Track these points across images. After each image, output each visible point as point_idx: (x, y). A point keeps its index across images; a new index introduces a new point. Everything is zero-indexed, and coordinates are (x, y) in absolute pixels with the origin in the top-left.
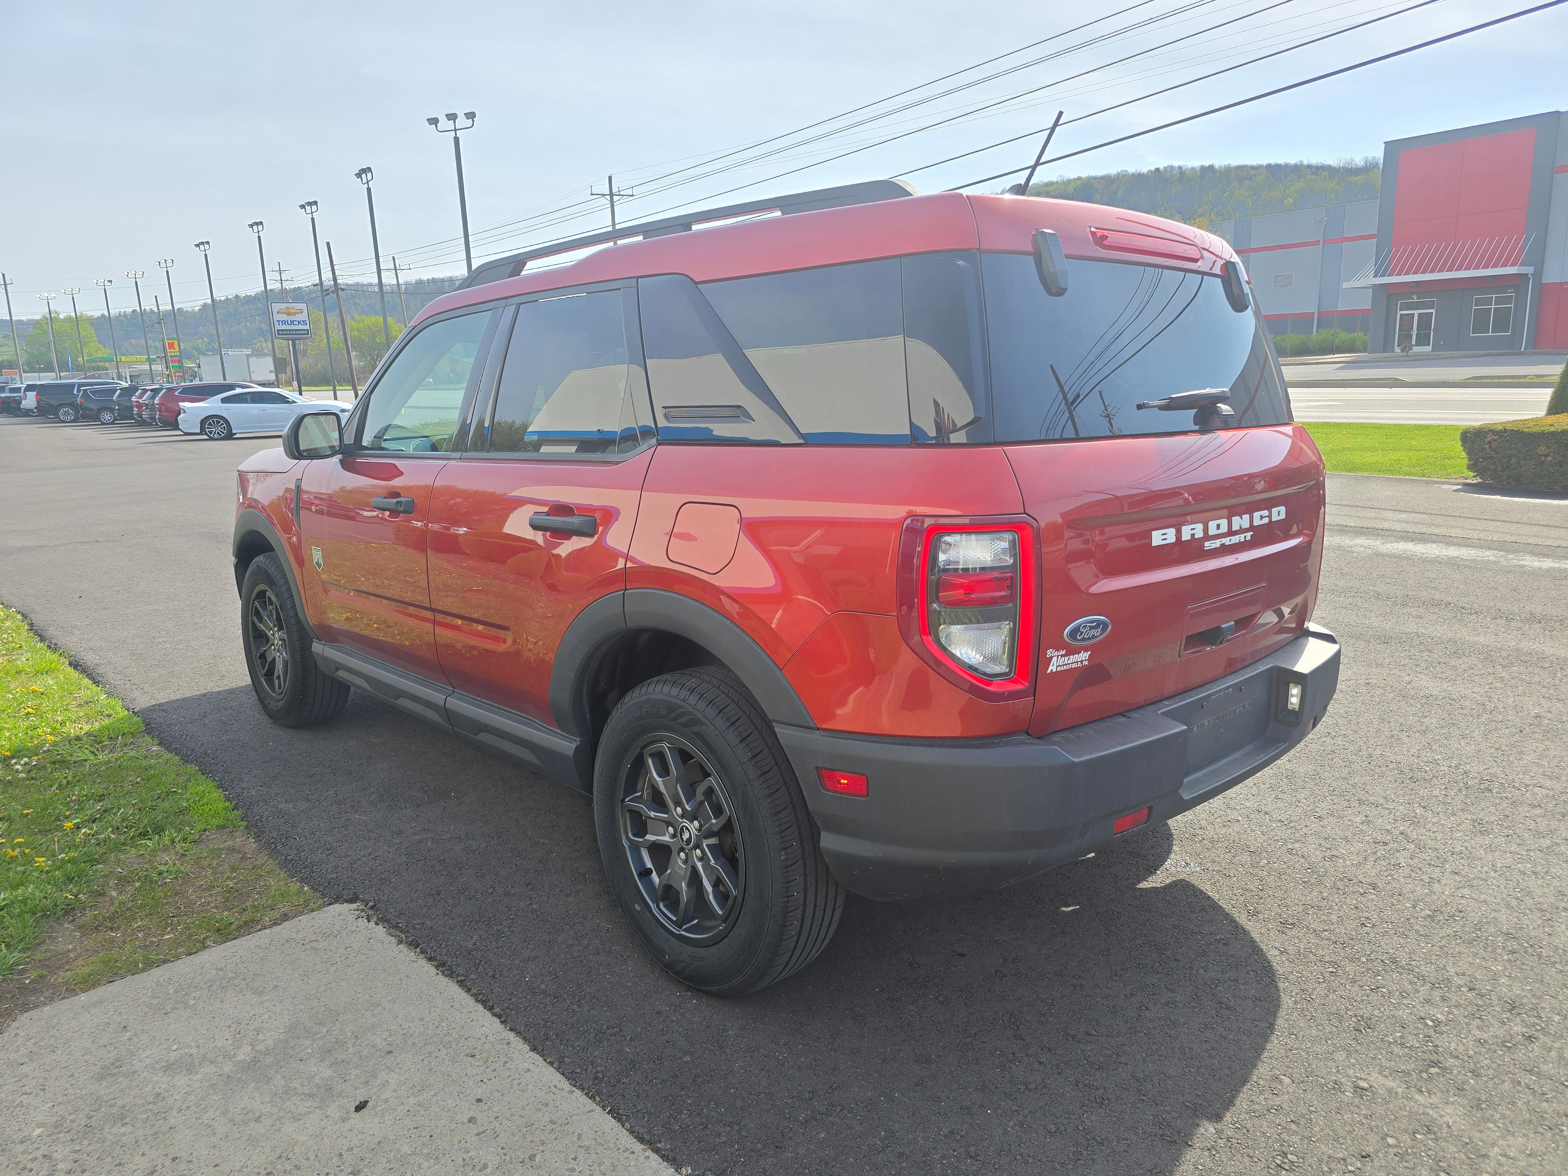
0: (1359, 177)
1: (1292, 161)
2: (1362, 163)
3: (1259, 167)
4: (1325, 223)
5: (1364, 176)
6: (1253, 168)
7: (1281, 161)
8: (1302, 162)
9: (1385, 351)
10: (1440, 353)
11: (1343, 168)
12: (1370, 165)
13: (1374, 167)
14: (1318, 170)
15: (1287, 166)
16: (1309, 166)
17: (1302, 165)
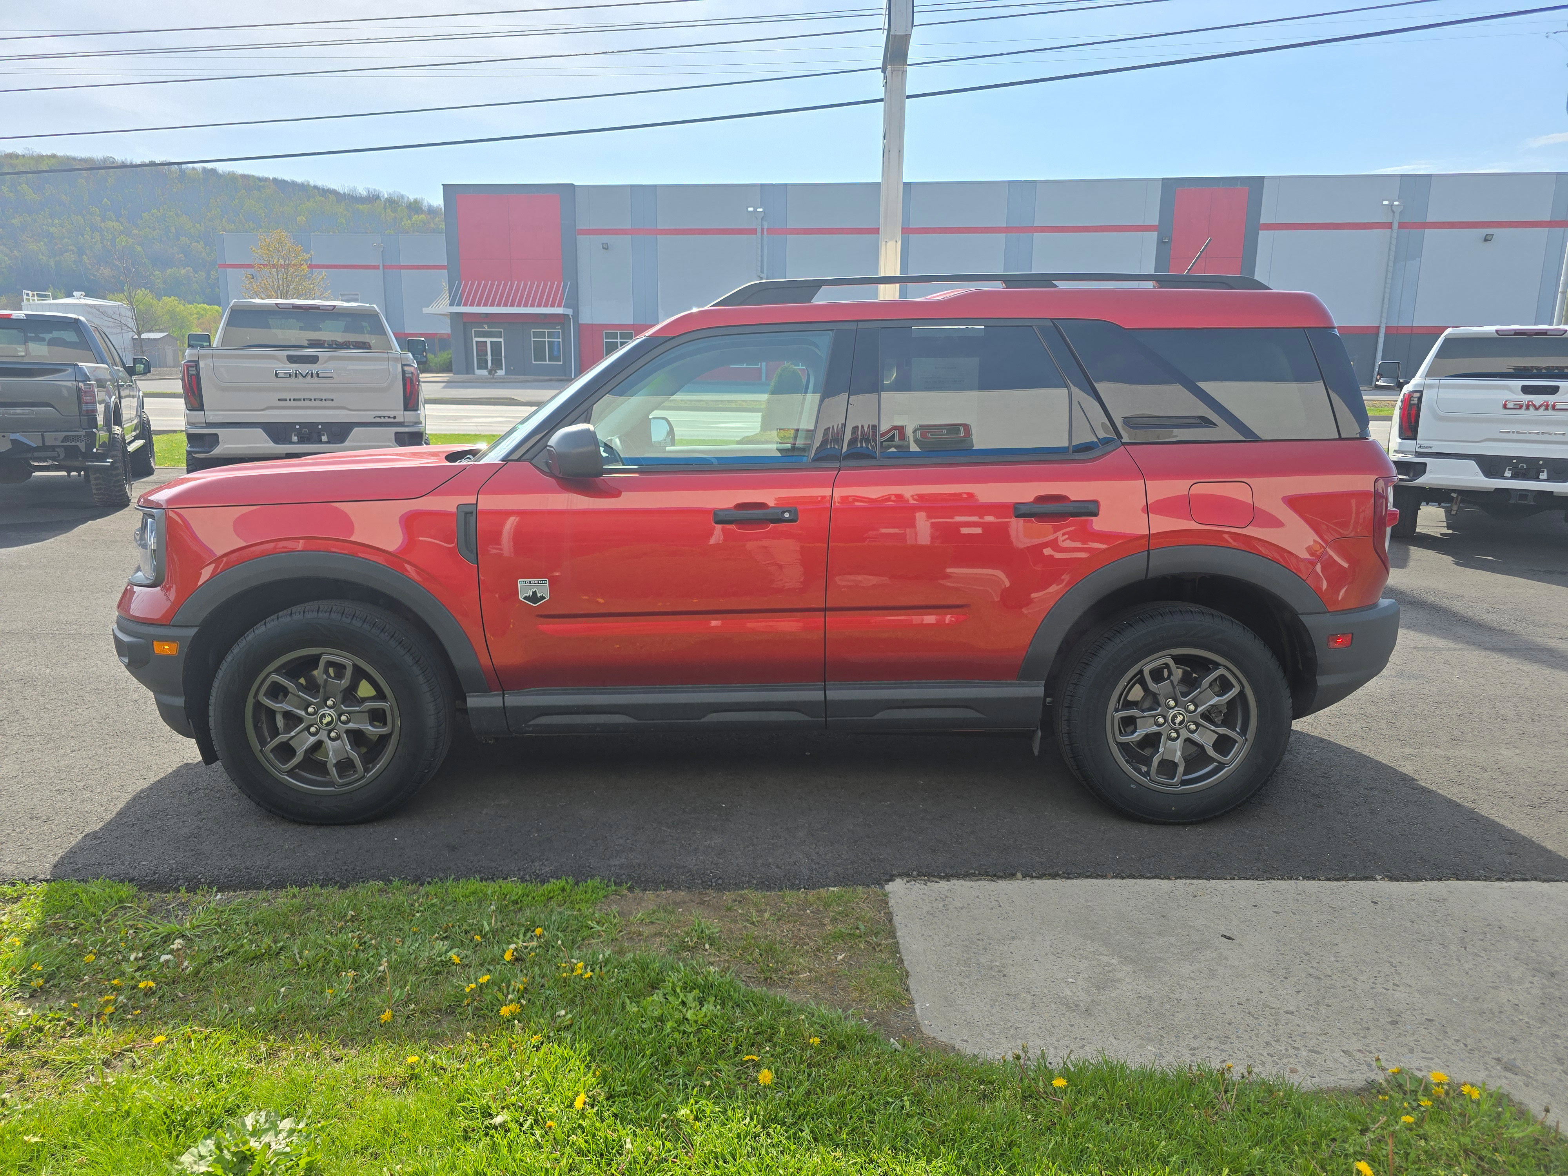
0: (365, 206)
1: (299, 180)
2: (365, 193)
3: (266, 180)
4: (382, 249)
5: (369, 206)
6: (260, 179)
7: (287, 178)
8: (309, 182)
9: (467, 373)
10: (516, 377)
11: (349, 195)
12: (373, 196)
13: (376, 199)
14: (326, 192)
15: (294, 184)
16: (316, 188)
17: (308, 185)
